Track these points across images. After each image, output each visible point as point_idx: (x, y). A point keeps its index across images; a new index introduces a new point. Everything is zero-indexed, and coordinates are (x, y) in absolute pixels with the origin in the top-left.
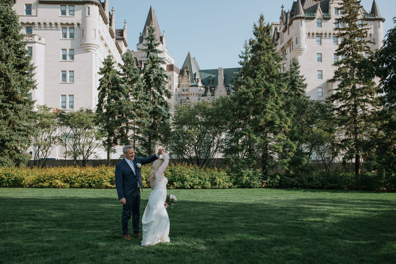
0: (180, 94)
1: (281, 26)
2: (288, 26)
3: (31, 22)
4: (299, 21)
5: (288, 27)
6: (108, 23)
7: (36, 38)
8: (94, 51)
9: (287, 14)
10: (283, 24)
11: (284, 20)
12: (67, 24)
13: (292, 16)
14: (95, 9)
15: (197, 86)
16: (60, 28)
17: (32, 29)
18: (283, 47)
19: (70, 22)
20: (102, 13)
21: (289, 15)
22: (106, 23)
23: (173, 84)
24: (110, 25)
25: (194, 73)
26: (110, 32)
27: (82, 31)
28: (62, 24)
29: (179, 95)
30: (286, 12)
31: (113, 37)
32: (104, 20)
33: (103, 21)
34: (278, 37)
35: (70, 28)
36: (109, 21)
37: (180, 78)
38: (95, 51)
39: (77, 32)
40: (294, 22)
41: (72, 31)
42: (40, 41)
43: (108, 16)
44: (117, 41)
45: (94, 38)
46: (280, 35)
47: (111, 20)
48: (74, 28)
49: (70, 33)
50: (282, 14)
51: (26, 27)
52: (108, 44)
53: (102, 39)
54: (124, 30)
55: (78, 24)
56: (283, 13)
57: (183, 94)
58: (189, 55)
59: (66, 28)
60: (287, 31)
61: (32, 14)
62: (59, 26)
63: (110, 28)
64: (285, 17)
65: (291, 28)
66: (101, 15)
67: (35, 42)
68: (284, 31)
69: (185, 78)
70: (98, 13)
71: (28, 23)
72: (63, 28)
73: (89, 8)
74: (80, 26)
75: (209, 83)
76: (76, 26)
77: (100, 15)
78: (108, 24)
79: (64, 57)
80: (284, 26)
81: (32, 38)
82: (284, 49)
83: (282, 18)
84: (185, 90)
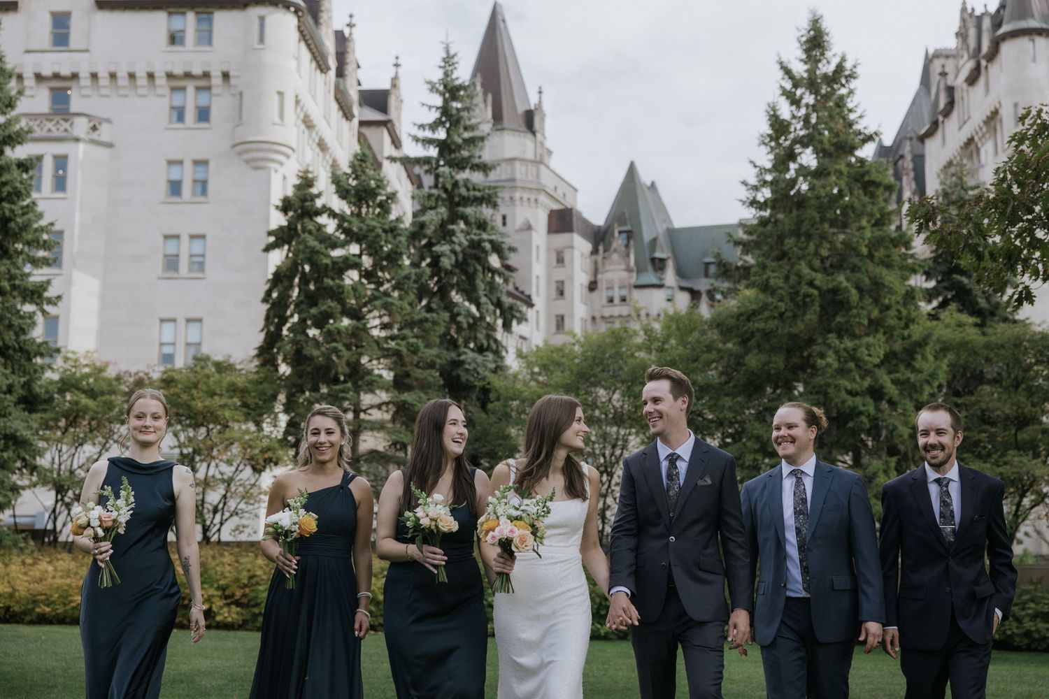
0: (597, 315)
1: (961, 62)
2: (984, 63)
3: (65, 71)
4: (1024, 42)
5: (986, 67)
6: (328, 69)
7: (80, 127)
8: (276, 166)
9: (979, 19)
10: (966, 57)
11: (972, 42)
12: (188, 76)
13: (997, 24)
14: (283, 24)
15: (660, 286)
16: (167, 91)
17: (68, 96)
18: (971, 141)
19: (197, 70)
20: (308, 38)
21: (987, 23)
22: (322, 67)
23: (571, 278)
24: (340, 73)
25: (647, 237)
26: (337, 100)
27: (238, 97)
28: (170, 76)
29: (594, 318)
30: (978, 13)
31: (348, 115)
32: (314, 58)
33: (314, 64)
34: (951, 104)
35: (198, 89)
36: (332, 63)
37: (599, 258)
38: (281, 164)
39: (220, 105)
40: (1007, 48)
41: (203, 100)
42: (95, 136)
43: (330, 45)
44: (365, 130)
45: (277, 120)
46: (957, 96)
47: (341, 57)
48: (209, 88)
49: (197, 107)
50: (963, 20)
51: (52, 89)
52: (330, 141)
53: (308, 123)
54: (393, 91)
55: (226, 76)
56: (967, 17)
57: (607, 314)
58: (632, 172)
59: (184, 89)
60: (982, 80)
61: (73, 45)
62: (161, 81)
63: (337, 88)
64: (972, 32)
65: (994, 69)
66: (306, 41)
67: (77, 140)
68: (972, 79)
69: (615, 257)
70: (295, 35)
71: (56, 76)
72: (173, 89)
73: (262, 19)
74: (233, 81)
75: (706, 275)
76: (217, 80)
77: (303, 44)
78: (332, 73)
79: (175, 188)
80: (971, 65)
81: (66, 125)
82: (973, 147)
83: (962, 35)
84: (617, 300)
